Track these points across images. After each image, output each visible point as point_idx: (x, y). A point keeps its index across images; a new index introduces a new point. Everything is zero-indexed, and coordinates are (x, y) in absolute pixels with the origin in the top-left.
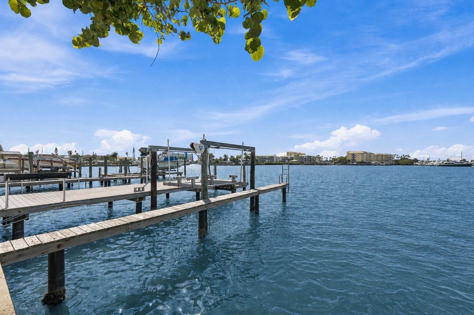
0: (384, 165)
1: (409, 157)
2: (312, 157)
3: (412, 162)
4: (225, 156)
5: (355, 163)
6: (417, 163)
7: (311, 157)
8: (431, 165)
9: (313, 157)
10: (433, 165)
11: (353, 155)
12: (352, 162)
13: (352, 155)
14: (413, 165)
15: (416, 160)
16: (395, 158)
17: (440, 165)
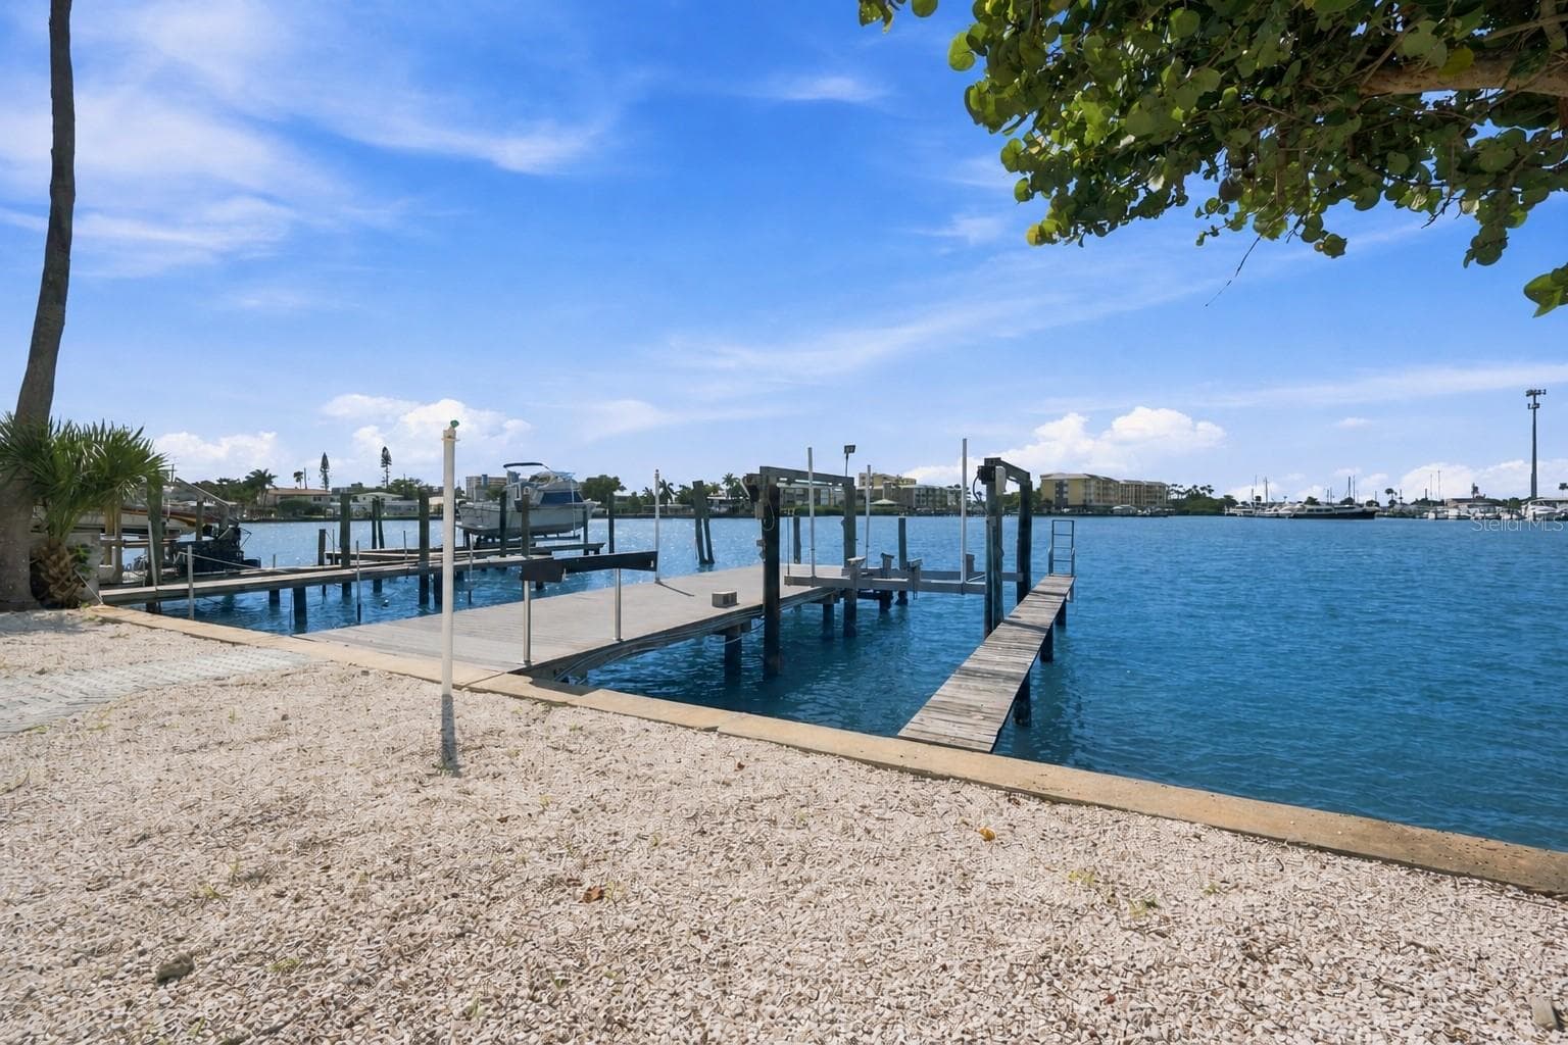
0: (1145, 516)
1: (1210, 491)
2: (938, 492)
3: (1222, 507)
4: (663, 485)
5: (1065, 510)
6: (1232, 511)
7: (934, 490)
8: (1271, 517)
9: (941, 489)
10: (1278, 516)
11: (1060, 485)
12: (1058, 508)
13: (1057, 485)
14: (1223, 515)
15: (1230, 501)
16: (1175, 496)
17: (1296, 516)
